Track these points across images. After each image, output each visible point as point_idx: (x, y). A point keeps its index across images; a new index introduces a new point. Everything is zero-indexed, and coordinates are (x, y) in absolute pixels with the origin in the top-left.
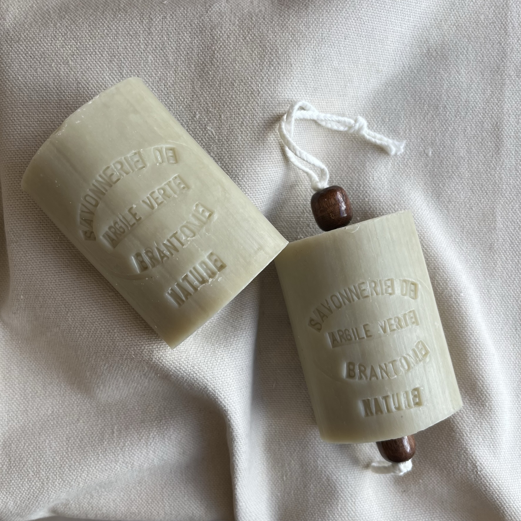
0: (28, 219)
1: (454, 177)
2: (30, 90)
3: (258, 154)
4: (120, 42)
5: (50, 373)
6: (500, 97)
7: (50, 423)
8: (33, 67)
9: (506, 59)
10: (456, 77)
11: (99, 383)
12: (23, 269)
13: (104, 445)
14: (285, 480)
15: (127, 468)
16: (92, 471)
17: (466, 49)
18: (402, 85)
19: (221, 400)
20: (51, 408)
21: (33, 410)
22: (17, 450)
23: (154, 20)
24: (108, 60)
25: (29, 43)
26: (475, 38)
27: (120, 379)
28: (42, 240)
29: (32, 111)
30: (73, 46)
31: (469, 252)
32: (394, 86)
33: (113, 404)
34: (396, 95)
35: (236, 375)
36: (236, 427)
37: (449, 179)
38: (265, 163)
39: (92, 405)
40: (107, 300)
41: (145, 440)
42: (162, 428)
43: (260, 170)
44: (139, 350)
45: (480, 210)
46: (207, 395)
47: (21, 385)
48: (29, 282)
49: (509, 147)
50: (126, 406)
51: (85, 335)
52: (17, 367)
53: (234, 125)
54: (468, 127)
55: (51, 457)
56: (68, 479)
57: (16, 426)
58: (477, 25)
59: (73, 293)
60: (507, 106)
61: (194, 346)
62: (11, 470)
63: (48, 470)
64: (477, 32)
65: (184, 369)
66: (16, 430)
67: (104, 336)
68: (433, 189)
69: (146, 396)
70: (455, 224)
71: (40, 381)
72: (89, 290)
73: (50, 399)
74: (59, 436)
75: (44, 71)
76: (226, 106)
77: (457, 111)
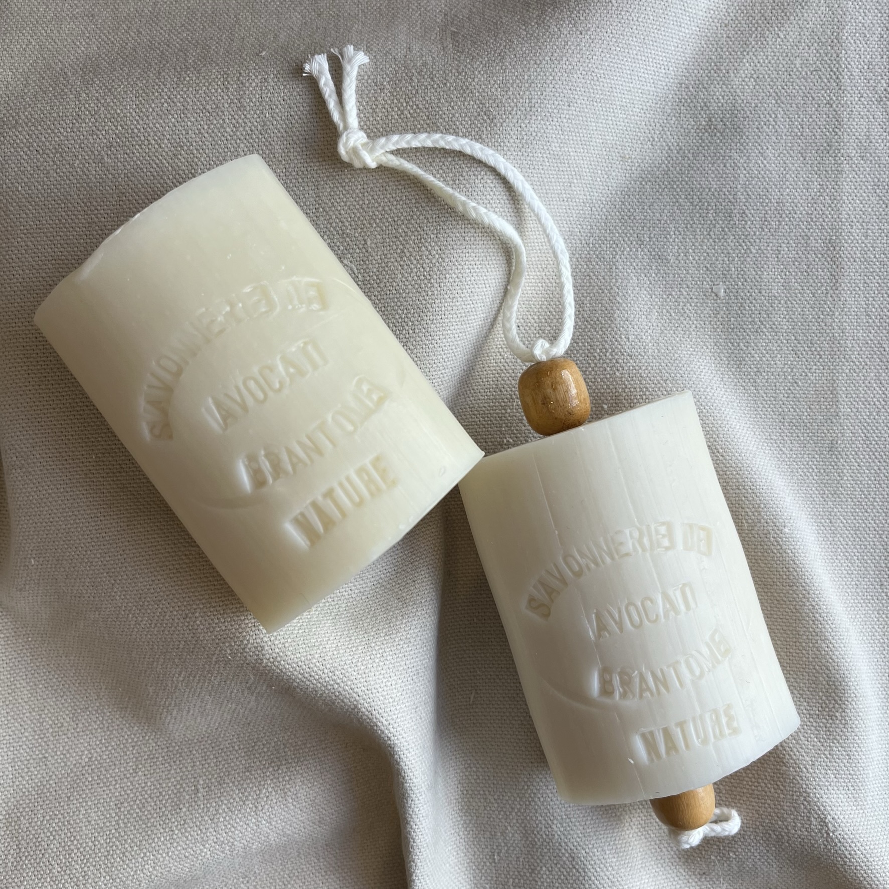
0: (40, 428)
1: (764, 330)
2: (37, 207)
3: (431, 301)
4: (189, 124)
5: (84, 692)
6: (835, 194)
7: (87, 779)
8: (42, 168)
9: (842, 130)
10: (760, 162)
11: (170, 704)
12: (34, 513)
13: (182, 814)
14: (496, 861)
15: (223, 852)
16: (161, 859)
17: (773, 116)
18: (670, 180)
19: (382, 728)
20: (86, 752)
21: (56, 757)
22: (31, 829)
23: (247, 85)
24: (170, 153)
25: (33, 128)
26: (788, 98)
27: (207, 697)
28: (65, 462)
29: (43, 243)
30: (110, 131)
31: (794, 456)
32: (656, 182)
33: (196, 741)
34: (660, 197)
35: (407, 683)
36: (410, 774)
37: (755, 334)
38: (443, 316)
39: (159, 743)
40: (181, 562)
41: (253, 802)
42: (281, 780)
43: (435, 329)
44: (239, 646)
45: (810, 384)
46: (358, 720)
47: (34, 714)
48: (45, 536)
49: (854, 278)
50: (218, 743)
51: (144, 623)
52: (27, 683)
53: (389, 256)
54: (783, 245)
55: (90, 838)
56: (120, 876)
57: (27, 786)
58: (790, 75)
59: (121, 552)
60: (848, 209)
61: (333, 635)
62: (21, 863)
63: (85, 861)
64: (791, 87)
65: (317, 677)
66: (27, 793)
67: (178, 623)
68: (730, 351)
69: (252, 724)
70: (769, 409)
71: (67, 705)
72: (150, 545)
73: (85, 737)
74: (102, 801)
75: (62, 174)
76: (374, 225)
77: (763, 219)
